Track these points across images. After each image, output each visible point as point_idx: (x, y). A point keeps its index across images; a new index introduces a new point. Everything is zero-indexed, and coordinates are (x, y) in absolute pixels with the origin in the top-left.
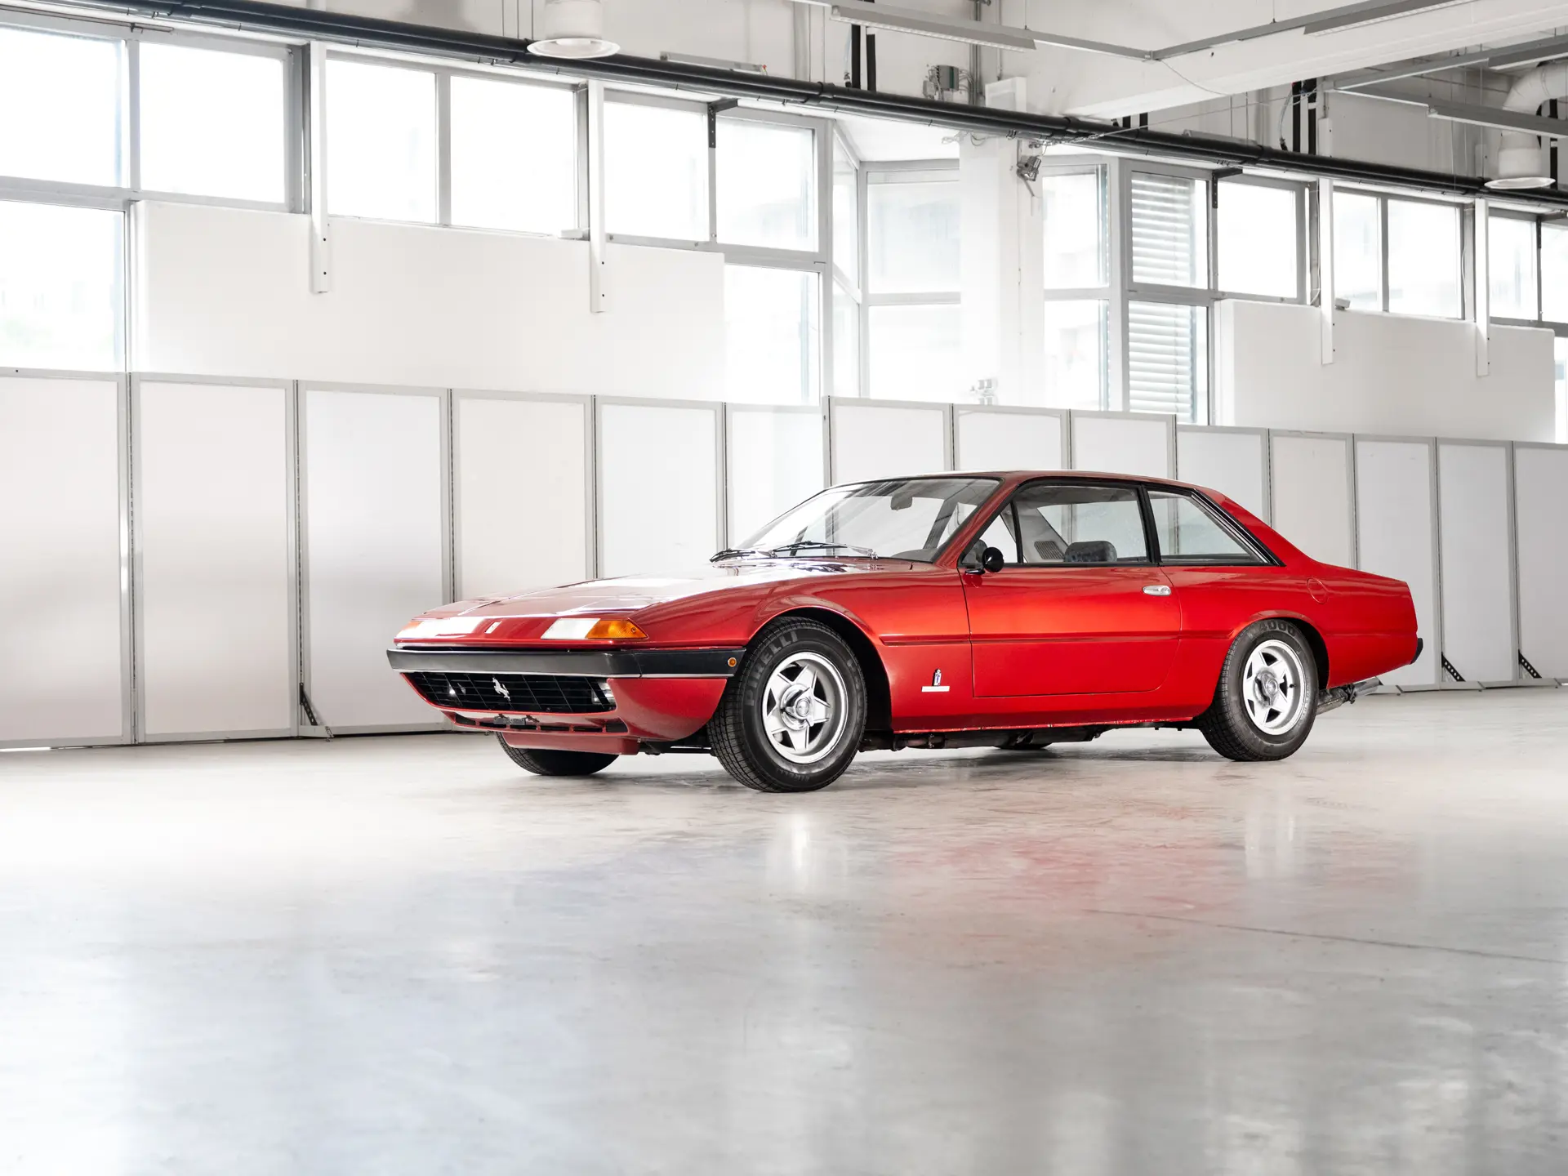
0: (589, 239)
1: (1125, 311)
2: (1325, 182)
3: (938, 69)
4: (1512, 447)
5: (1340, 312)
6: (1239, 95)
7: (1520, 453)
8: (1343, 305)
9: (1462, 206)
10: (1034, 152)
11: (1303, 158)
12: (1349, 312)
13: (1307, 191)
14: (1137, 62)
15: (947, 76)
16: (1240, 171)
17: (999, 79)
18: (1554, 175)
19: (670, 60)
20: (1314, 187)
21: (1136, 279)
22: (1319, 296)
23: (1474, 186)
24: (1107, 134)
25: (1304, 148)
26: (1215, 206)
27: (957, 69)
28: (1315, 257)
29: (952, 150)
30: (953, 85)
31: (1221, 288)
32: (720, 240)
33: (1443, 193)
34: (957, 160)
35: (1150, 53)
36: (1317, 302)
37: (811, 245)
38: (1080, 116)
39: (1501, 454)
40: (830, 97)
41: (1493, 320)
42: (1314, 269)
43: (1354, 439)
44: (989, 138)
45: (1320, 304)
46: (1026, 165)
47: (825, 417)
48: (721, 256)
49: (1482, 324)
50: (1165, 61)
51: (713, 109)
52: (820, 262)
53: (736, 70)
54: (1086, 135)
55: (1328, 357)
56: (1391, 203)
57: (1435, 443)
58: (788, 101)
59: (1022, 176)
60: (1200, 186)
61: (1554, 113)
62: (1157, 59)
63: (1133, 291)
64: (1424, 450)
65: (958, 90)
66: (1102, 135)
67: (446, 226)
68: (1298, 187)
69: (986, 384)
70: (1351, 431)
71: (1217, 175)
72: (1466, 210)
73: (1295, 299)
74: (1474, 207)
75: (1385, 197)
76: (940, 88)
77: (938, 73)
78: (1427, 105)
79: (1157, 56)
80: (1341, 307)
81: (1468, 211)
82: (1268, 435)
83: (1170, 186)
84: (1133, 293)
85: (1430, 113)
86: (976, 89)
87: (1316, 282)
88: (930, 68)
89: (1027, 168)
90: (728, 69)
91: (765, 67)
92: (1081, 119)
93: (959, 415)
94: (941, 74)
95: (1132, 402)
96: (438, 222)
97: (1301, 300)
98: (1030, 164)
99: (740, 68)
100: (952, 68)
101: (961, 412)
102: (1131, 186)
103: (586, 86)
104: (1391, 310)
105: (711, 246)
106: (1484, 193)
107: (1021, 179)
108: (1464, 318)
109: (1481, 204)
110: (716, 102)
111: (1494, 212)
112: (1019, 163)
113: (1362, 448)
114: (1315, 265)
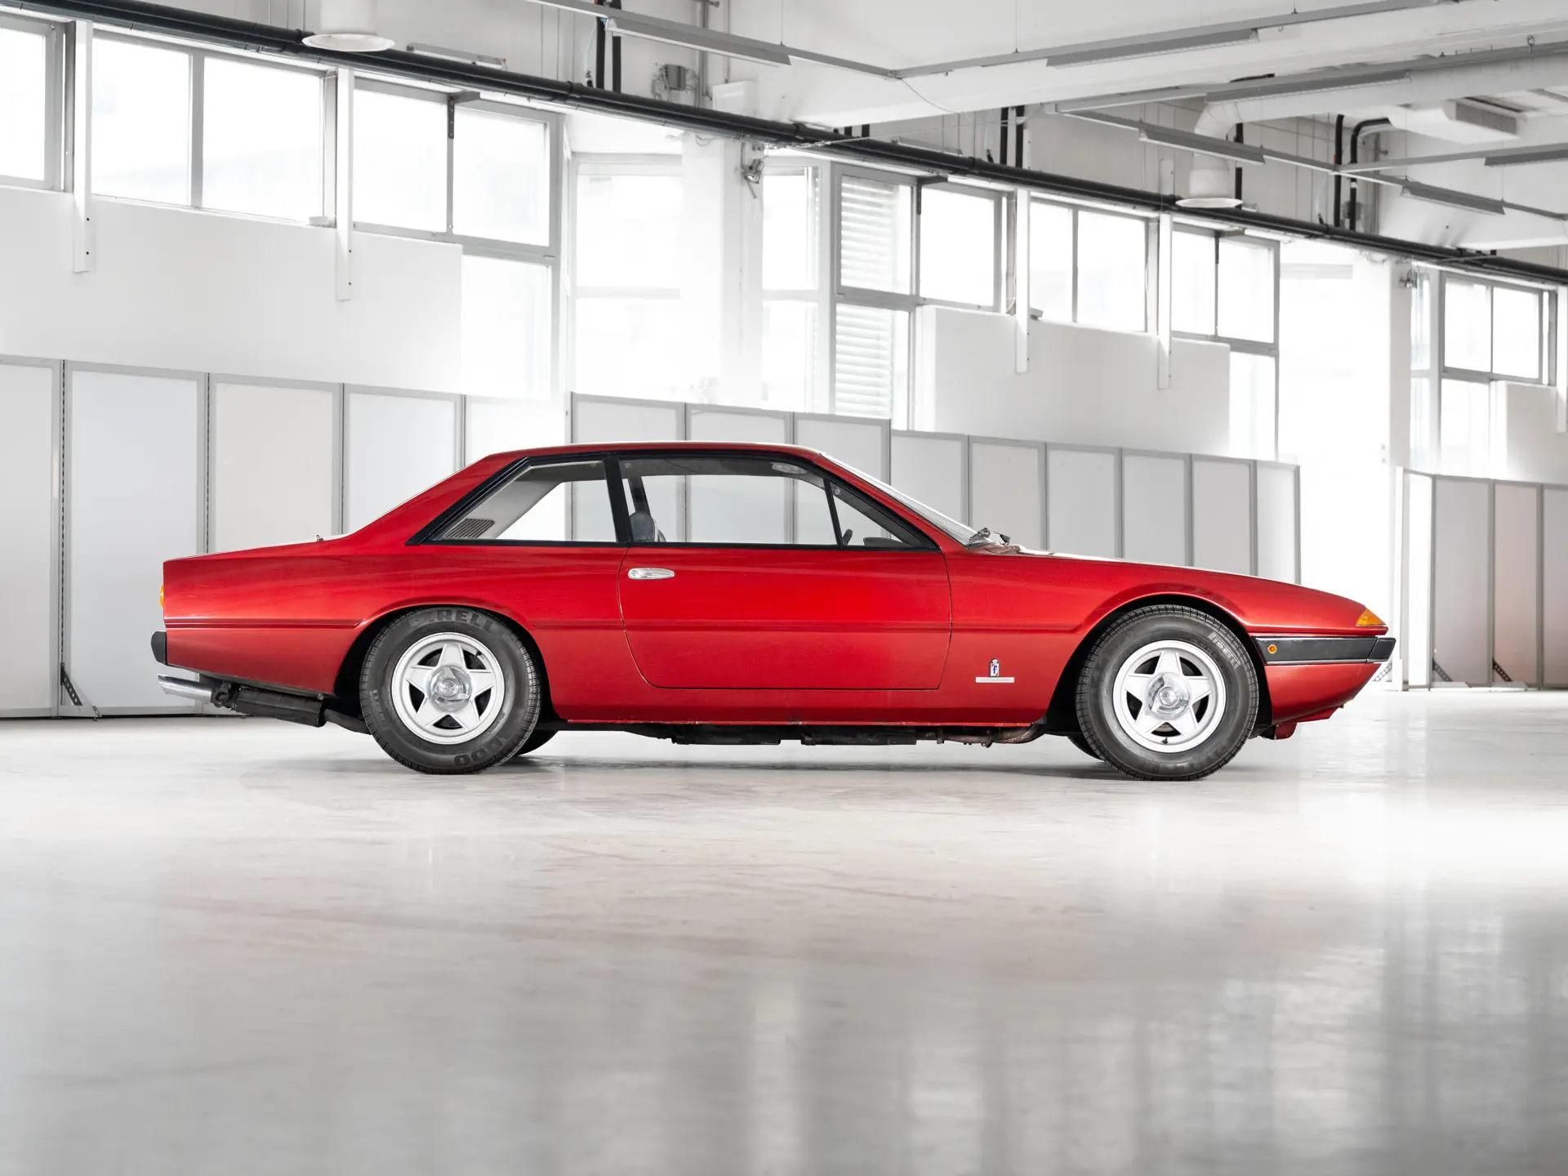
0: (335, 227)
1: (833, 313)
2: (1023, 193)
3: (666, 68)
4: (1190, 460)
5: (1033, 321)
6: (968, 113)
7: (1197, 466)
8: (1036, 314)
9: (1147, 220)
10: (757, 155)
11: (1010, 171)
12: (1039, 321)
13: (1004, 200)
14: (879, 79)
15: (674, 76)
16: (945, 180)
17: (727, 82)
18: (1238, 196)
19: (416, 52)
20: (1011, 196)
21: (845, 282)
22: (1015, 305)
23: (1166, 203)
24: (834, 142)
25: (1011, 162)
26: (919, 212)
27: (684, 69)
28: (1011, 266)
29: (676, 147)
30: (680, 85)
31: (923, 294)
32: (456, 231)
33: (1134, 208)
34: (679, 157)
35: (892, 72)
36: (1012, 311)
37: (542, 239)
38: (807, 123)
39: (1180, 467)
40: (578, 96)
41: (1173, 334)
42: (1010, 278)
43: (1045, 448)
44: (713, 139)
45: (1015, 313)
46: (751, 168)
47: (567, 413)
48: (459, 247)
49: (1164, 337)
50: (905, 80)
51: (452, 100)
52: (549, 255)
53: (479, 63)
54: (812, 142)
55: (1022, 366)
56: (1082, 214)
57: (1120, 454)
58: (533, 98)
59: (746, 178)
60: (905, 192)
61: (1239, 138)
62: (899, 78)
63: (840, 294)
64: (1109, 461)
65: (684, 88)
66: (829, 143)
67: (198, 208)
68: (997, 196)
70: (1043, 440)
71: (921, 182)
72: (1150, 224)
74: (1159, 222)
75: (1075, 208)
76: (668, 87)
77: (666, 72)
78: (1137, 129)
79: (896, 75)
80: (1034, 316)
81: (1153, 225)
82: (968, 442)
83: (874, 190)
84: (842, 296)
85: (1140, 137)
86: (703, 91)
87: (1011, 291)
88: (659, 67)
89: (751, 171)
90: (469, 62)
91: (505, 60)
92: (809, 126)
93: (690, 414)
94: (670, 74)
95: (838, 404)
96: (190, 204)
98: (754, 166)
99: (481, 61)
100: (679, 68)
101: (693, 411)
102: (840, 190)
103: (336, 74)
105: (447, 237)
106: (1174, 211)
107: (745, 181)
108: (1146, 331)
109: (1166, 219)
110: (455, 94)
111: (1177, 226)
112: (742, 166)
113: (1054, 457)
114: (1011, 273)
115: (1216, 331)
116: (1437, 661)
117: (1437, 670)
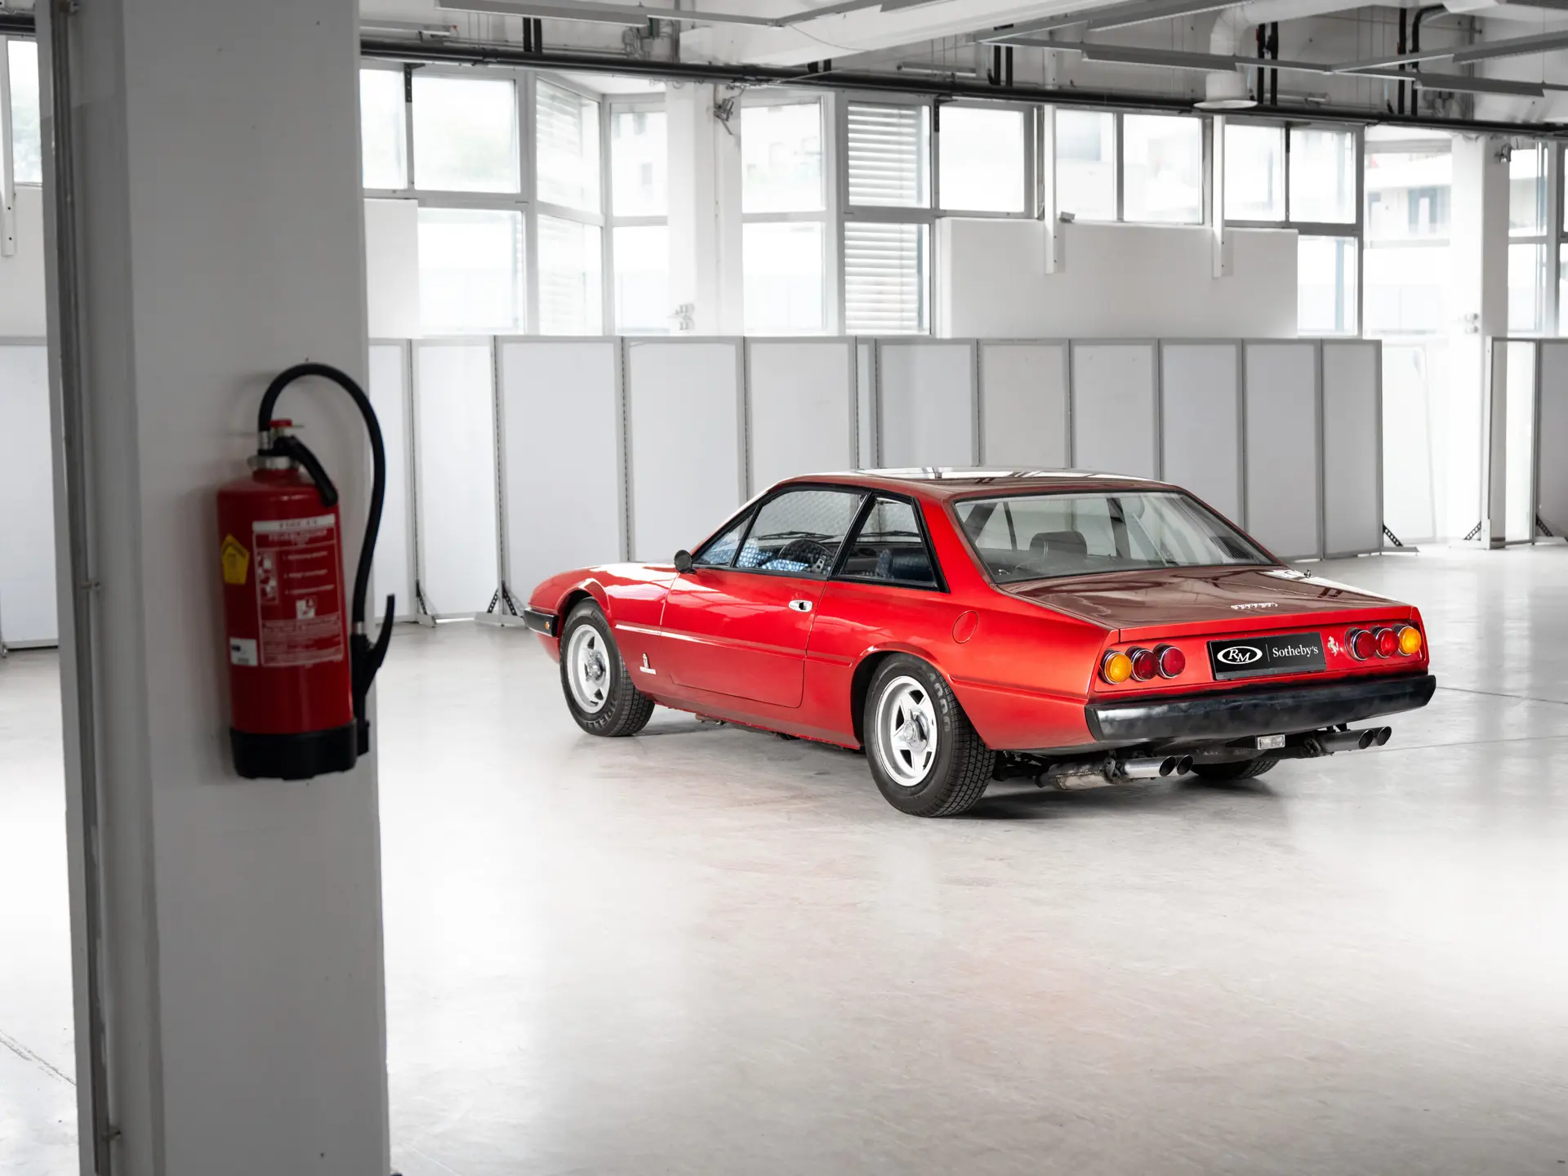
1: (841, 230)
4: (1242, 345)
5: (1063, 225)
7: (1251, 350)
8: (1068, 218)
9: (1203, 117)
10: (731, 94)
12: (1073, 223)
13: (1034, 113)
17: (691, 28)
20: (1040, 110)
21: (853, 202)
22: (1044, 210)
26: (937, 130)
28: (1040, 173)
31: (943, 206)
32: (418, 186)
36: (1041, 217)
38: (759, 64)
39: (1231, 351)
41: (1228, 224)
42: (1040, 184)
43: (1070, 344)
45: (1044, 218)
46: (722, 107)
48: (417, 201)
49: (1217, 228)
50: (789, 26)
52: (523, 202)
55: (1050, 268)
56: (1127, 116)
57: (1159, 345)
59: (718, 116)
62: (781, 25)
63: (847, 212)
64: (1146, 353)
68: (1027, 110)
69: (684, 309)
70: (1068, 336)
71: (937, 103)
73: (1021, 213)
74: (1212, 118)
75: (1119, 112)
78: (1080, 51)
80: (1066, 219)
81: (1208, 121)
82: (978, 344)
84: (851, 215)
85: (1083, 57)
87: (1042, 197)
89: (723, 111)
91: (455, 27)
93: (630, 347)
95: (849, 324)
97: (1028, 214)
98: (727, 105)
101: (632, 344)
102: (848, 113)
104: (1126, 218)
105: (408, 194)
107: (718, 120)
108: (1203, 223)
112: (715, 104)
113: (1079, 352)
114: (1041, 181)
115: (1287, 216)
116: (1542, 516)
117: (1540, 526)
